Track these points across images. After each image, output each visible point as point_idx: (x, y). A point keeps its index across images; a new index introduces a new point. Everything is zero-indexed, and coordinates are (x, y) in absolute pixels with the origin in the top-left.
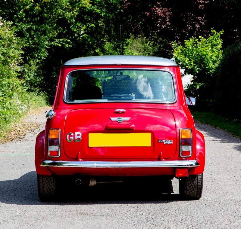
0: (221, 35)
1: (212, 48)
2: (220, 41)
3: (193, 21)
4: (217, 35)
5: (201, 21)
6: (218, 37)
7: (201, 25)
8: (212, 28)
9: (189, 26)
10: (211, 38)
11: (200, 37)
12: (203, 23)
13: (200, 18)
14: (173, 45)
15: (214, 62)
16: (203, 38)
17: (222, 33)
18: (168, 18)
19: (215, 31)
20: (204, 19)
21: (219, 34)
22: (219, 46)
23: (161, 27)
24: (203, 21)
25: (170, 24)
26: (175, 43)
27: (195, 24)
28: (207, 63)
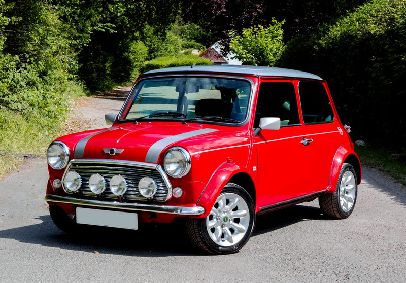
0: (282, 25)
1: (272, 39)
2: (281, 32)
3: (250, 8)
4: (279, 25)
5: (259, 8)
6: (279, 27)
7: (258, 12)
8: (273, 18)
9: (245, 14)
10: (271, 28)
11: (260, 26)
12: (261, 11)
13: (258, 6)
14: (230, 33)
15: (275, 54)
16: (263, 27)
17: (283, 23)
18: (224, 4)
19: (276, 21)
20: (262, 6)
21: (280, 24)
22: (280, 37)
23: (216, 13)
24: (261, 9)
25: (225, 10)
26: (232, 32)
27: (252, 12)
28: (267, 55)
